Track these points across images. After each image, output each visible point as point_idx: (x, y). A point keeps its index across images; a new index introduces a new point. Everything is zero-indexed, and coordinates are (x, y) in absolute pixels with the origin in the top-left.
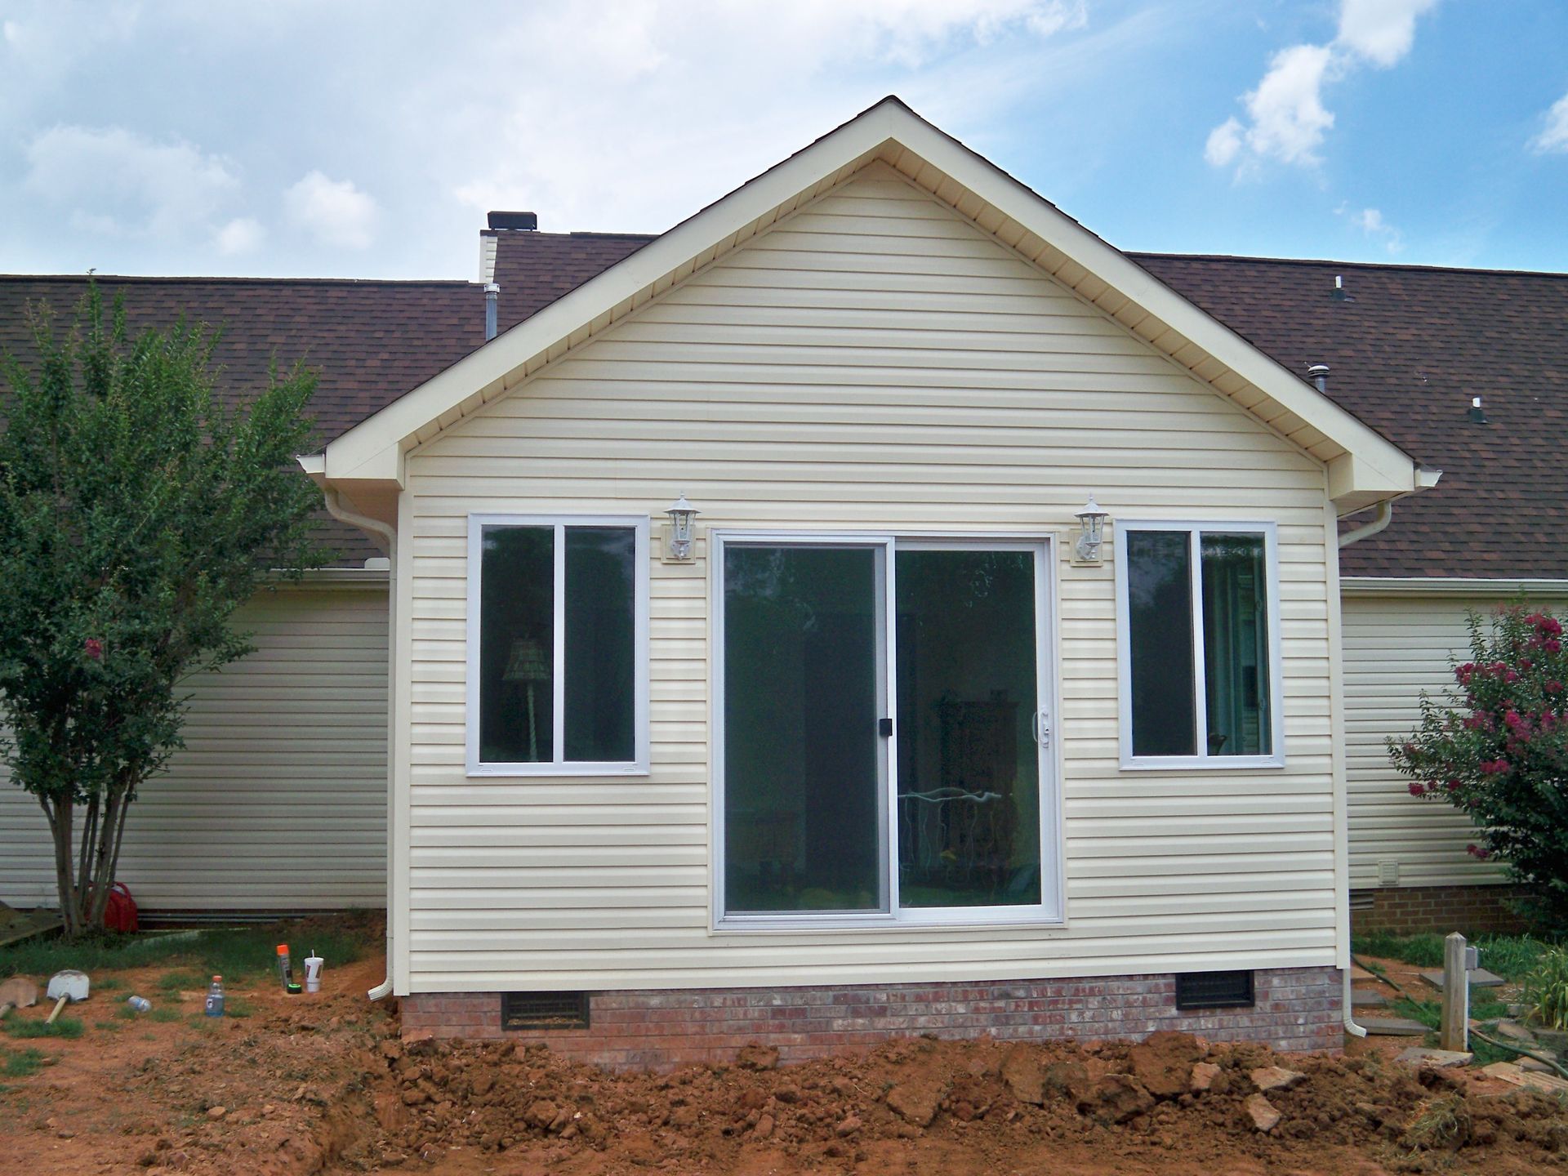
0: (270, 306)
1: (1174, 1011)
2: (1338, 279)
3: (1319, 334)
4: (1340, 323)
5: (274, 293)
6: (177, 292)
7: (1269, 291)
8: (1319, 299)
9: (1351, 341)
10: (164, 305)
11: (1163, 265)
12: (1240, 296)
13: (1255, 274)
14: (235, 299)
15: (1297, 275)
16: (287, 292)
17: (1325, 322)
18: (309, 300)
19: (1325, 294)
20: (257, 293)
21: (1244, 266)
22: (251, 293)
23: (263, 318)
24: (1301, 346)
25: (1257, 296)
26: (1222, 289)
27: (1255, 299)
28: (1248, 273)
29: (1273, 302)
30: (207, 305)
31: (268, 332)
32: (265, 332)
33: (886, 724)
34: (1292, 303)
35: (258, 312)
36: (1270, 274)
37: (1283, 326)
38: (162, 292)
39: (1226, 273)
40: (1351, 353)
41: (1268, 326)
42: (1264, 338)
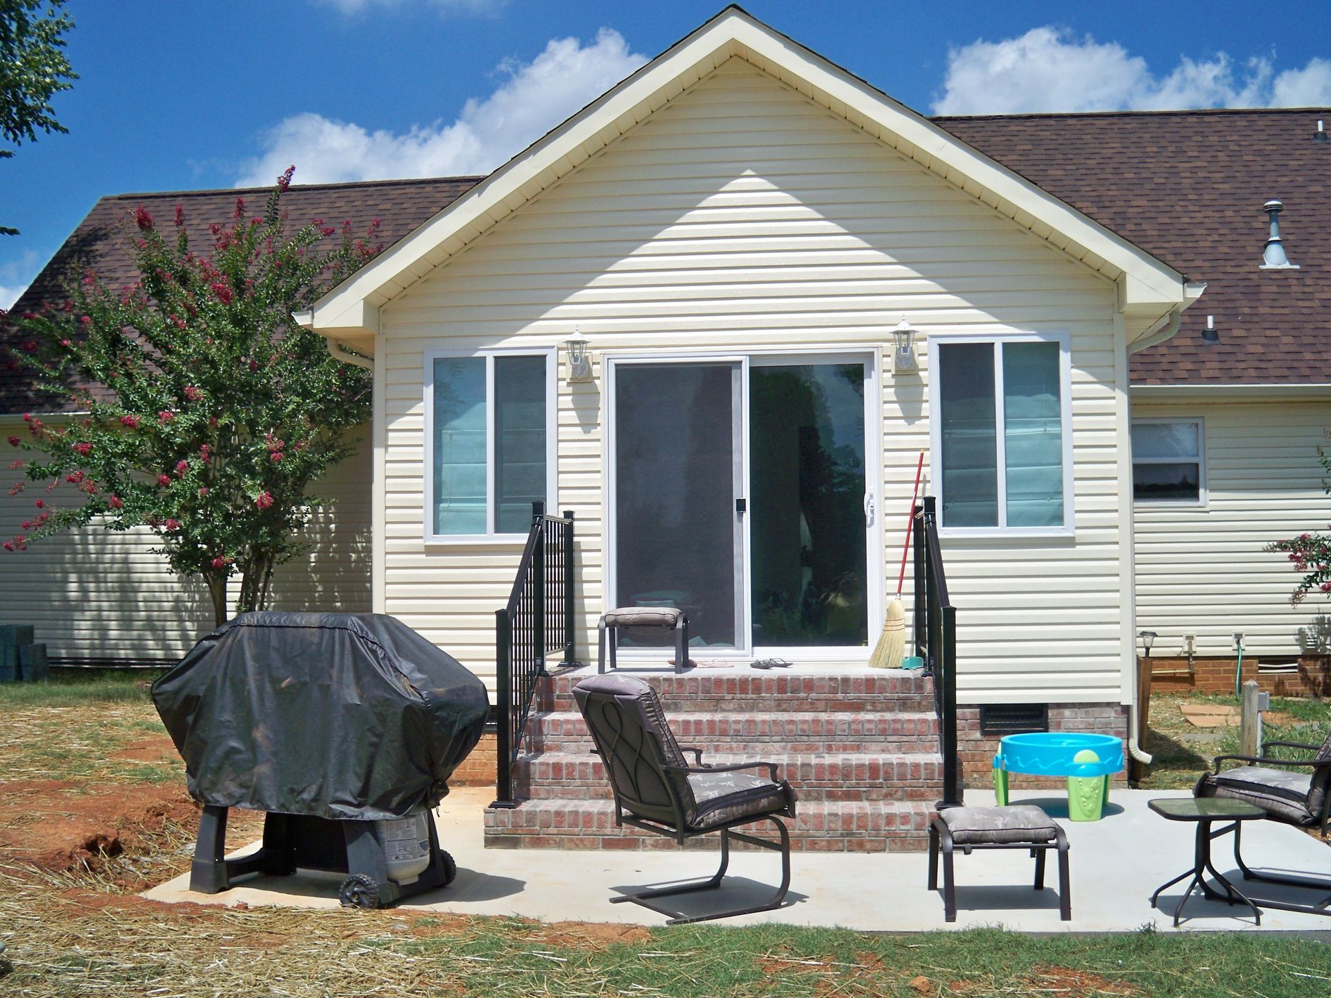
0: (413, 201)
1: (978, 735)
2: (1320, 123)
3: (1294, 173)
4: (1316, 162)
5: (418, 191)
6: (346, 194)
7: (1255, 137)
8: (1301, 142)
9: (1323, 178)
10: (337, 205)
11: (1162, 121)
12: (1226, 144)
13: (1246, 124)
14: (388, 197)
15: (1286, 122)
16: (429, 188)
17: (1301, 163)
18: (445, 194)
19: (1306, 137)
20: (407, 191)
21: (1236, 117)
22: (403, 191)
23: (407, 211)
24: (1272, 185)
25: (1242, 143)
26: (1211, 138)
27: (1240, 145)
28: (1239, 123)
29: (1256, 147)
30: (368, 203)
31: (409, 221)
32: (406, 222)
33: (741, 504)
34: (1275, 148)
35: (405, 206)
36: (1259, 123)
37: (1260, 168)
38: (336, 195)
39: (1218, 124)
40: (1320, 189)
41: (1245, 169)
42: (1240, 180)
